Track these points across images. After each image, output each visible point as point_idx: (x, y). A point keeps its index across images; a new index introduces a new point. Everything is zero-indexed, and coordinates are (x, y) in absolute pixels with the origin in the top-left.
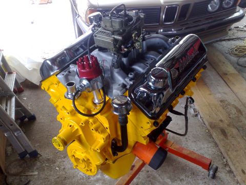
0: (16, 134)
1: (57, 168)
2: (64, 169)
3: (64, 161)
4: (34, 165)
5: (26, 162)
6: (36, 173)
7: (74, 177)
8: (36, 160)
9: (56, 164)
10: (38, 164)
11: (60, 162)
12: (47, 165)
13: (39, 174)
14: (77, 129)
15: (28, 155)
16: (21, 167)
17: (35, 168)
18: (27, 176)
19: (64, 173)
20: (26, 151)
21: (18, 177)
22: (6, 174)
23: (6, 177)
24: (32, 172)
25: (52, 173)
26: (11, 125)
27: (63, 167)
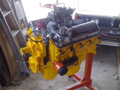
0: (21, 62)
1: (35, 83)
2: (38, 84)
3: (39, 81)
4: (25, 79)
5: (23, 77)
6: (25, 82)
7: (40, 88)
8: (27, 77)
9: (35, 81)
10: (27, 79)
11: (37, 81)
12: (31, 80)
13: (25, 83)
14: (31, 48)
15: (24, 74)
16: (19, 78)
17: (25, 80)
18: (20, 82)
19: (36, 85)
20: (24, 72)
21: (16, 82)
22: (12, 79)
23: (11, 80)
24: (23, 81)
25: (31, 84)
26: (20, 57)
27: (37, 83)
